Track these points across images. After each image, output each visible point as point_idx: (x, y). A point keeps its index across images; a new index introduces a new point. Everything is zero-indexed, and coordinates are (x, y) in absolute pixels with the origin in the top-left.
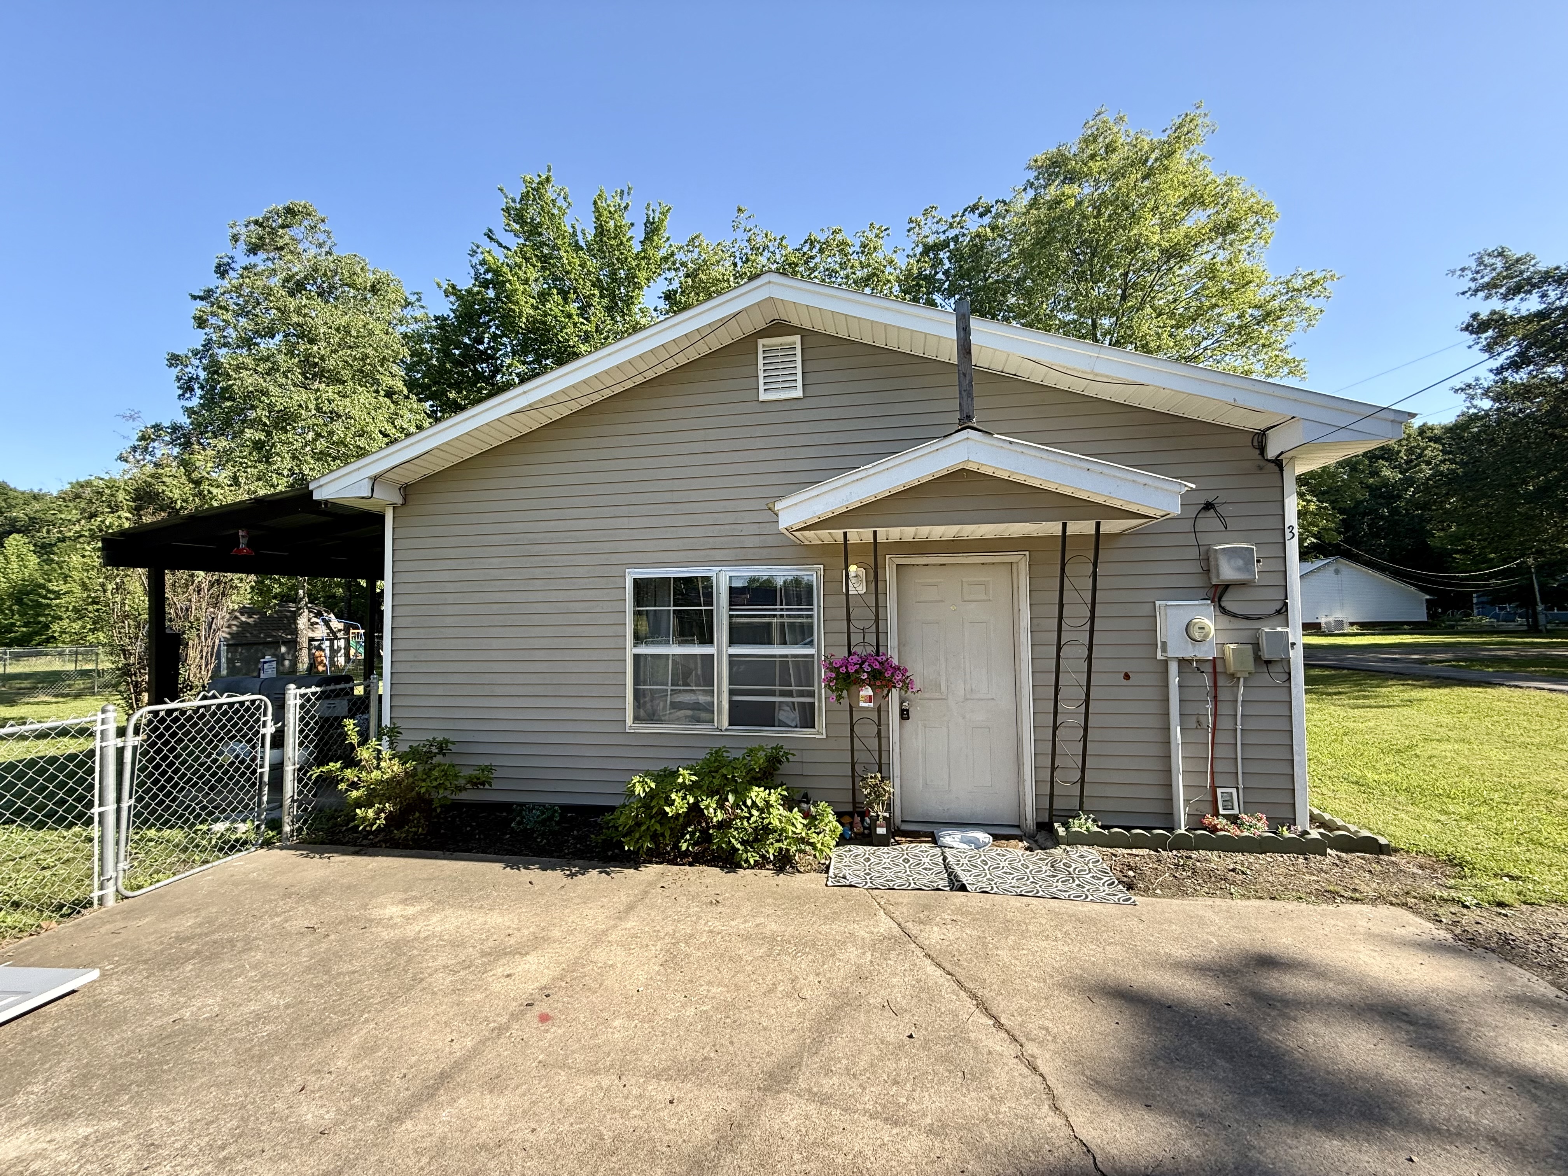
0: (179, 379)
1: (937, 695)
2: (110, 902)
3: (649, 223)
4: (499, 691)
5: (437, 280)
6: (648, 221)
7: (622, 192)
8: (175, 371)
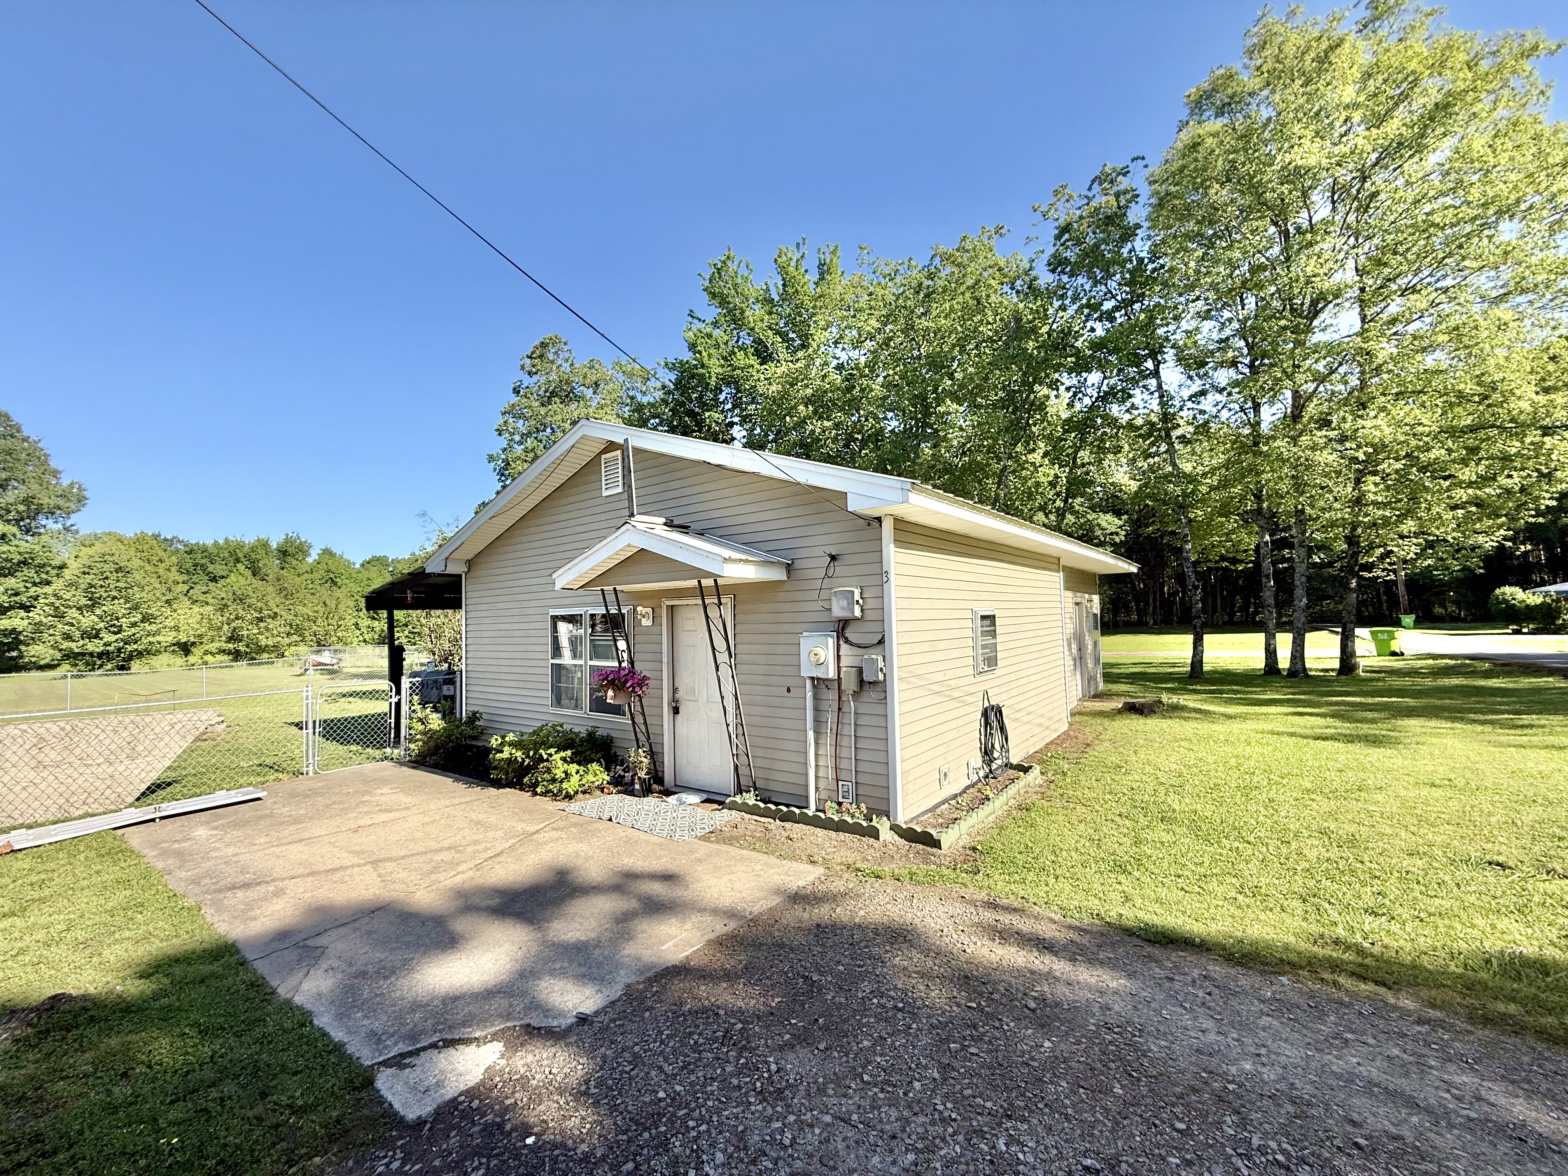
0: (495, 470)
1: (692, 698)
2: (311, 774)
3: (821, 265)
4: (504, 683)
5: (657, 360)
6: (820, 264)
7: (798, 245)
8: (492, 464)
